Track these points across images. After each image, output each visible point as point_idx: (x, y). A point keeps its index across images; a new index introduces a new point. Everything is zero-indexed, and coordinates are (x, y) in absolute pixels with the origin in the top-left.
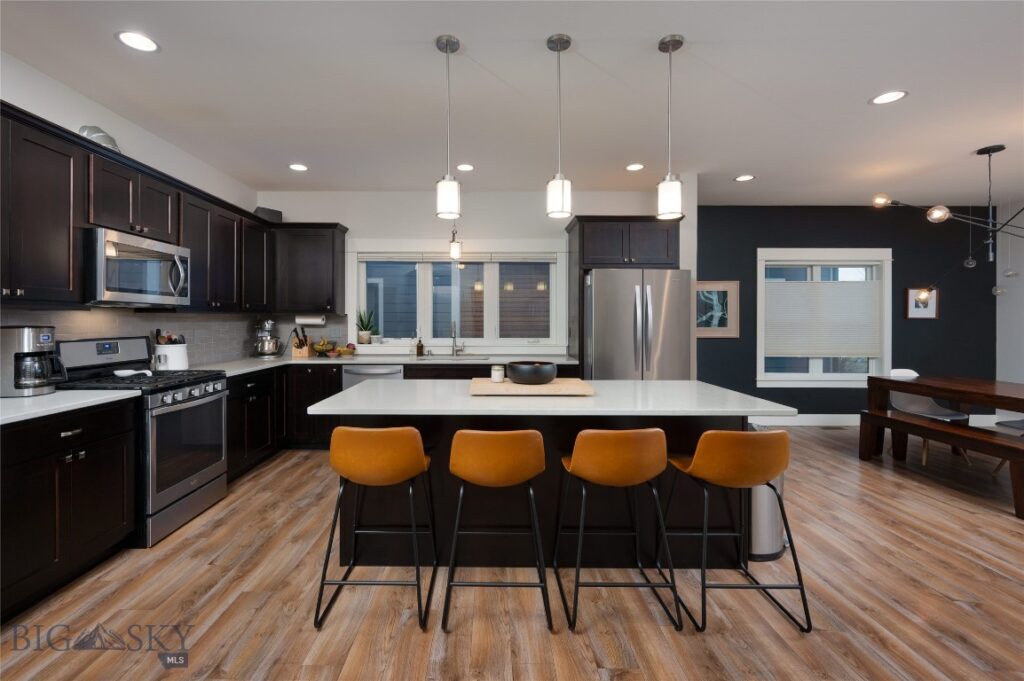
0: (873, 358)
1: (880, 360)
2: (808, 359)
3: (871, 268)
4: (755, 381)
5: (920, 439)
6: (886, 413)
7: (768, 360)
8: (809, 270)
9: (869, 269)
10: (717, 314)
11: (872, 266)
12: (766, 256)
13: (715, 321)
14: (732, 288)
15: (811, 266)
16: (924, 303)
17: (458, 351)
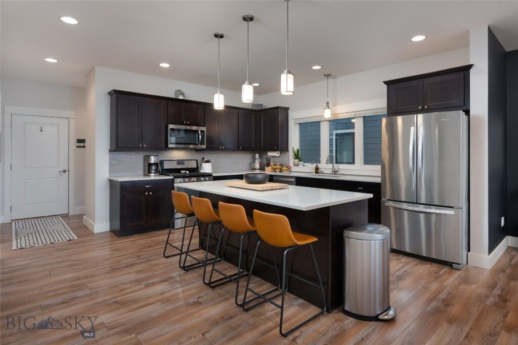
17: (335, 171)
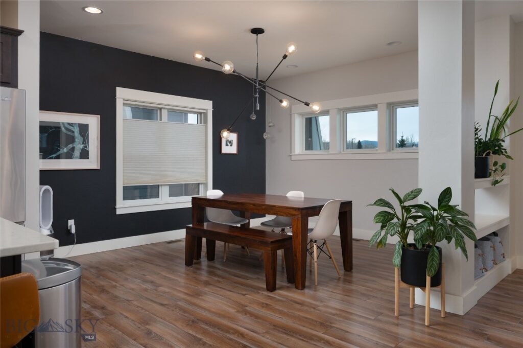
0: (202, 183)
1: (206, 184)
2: (158, 186)
3: (202, 115)
4: (115, 209)
5: (223, 243)
6: (203, 226)
7: (125, 188)
8: (159, 111)
9: (199, 115)
10: (79, 146)
11: (200, 113)
12: (123, 94)
13: (77, 153)
14: (93, 122)
15: (161, 109)
16: (231, 142)
